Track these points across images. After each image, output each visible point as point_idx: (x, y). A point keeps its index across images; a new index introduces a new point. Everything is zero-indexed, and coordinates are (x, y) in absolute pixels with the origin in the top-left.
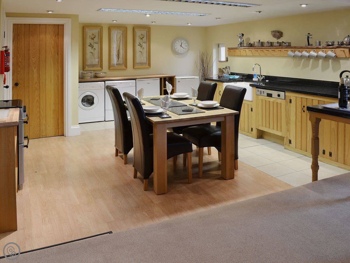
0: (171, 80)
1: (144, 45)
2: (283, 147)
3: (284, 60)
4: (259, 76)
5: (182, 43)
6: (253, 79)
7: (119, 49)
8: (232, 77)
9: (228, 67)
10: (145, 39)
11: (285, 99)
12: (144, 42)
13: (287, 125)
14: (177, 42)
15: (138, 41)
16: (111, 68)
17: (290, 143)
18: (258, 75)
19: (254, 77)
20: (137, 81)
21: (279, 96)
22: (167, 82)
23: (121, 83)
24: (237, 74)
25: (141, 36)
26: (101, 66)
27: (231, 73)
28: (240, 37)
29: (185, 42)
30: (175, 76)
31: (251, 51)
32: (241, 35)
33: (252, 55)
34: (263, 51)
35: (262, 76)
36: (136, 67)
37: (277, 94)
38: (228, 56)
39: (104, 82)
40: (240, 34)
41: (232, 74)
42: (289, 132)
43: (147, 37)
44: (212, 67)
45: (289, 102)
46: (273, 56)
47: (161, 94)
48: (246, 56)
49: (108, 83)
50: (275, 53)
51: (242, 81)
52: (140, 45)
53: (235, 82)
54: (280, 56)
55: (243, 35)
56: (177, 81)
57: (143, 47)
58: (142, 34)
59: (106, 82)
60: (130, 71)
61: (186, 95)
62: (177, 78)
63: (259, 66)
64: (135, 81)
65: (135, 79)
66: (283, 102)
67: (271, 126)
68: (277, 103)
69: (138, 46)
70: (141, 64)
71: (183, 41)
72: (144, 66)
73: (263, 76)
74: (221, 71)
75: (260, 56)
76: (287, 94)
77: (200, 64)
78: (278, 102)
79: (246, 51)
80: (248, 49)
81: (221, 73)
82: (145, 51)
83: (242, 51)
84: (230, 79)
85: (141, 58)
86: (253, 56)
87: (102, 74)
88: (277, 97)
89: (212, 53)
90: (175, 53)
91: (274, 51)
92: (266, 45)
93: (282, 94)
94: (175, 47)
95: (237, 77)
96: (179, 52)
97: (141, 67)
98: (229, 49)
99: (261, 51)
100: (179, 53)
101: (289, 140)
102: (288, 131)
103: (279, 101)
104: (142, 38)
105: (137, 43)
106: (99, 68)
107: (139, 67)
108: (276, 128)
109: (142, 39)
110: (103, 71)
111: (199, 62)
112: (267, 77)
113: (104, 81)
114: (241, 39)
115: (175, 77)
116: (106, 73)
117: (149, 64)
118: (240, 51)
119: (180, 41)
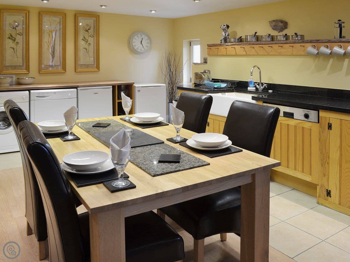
0: (128, 89)
1: (91, 40)
2: (314, 200)
3: (298, 61)
4: (258, 85)
5: (142, 39)
6: (249, 88)
7: (54, 44)
8: (217, 85)
9: (207, 71)
10: (91, 31)
11: (319, 122)
12: (90, 36)
13: (322, 166)
14: (136, 37)
15: (82, 34)
16: (43, 71)
17: (327, 196)
18: (257, 83)
19: (250, 85)
20: (79, 91)
21: (307, 116)
22: (122, 92)
23: (55, 93)
24: (223, 81)
25: (86, 27)
26: (28, 68)
27: (213, 79)
28: (224, 30)
29: (146, 38)
30: (134, 83)
31: (244, 48)
32: (226, 26)
33: (244, 53)
34: (262, 47)
35: (262, 84)
36: (79, 70)
37: (303, 114)
38: (206, 56)
39: (28, 92)
40: (224, 26)
41: (215, 81)
42: (327, 177)
43: (95, 29)
44: (182, 71)
45: (327, 128)
46: (280, 55)
47: (114, 115)
48: (236, 55)
49: (34, 92)
50: (283, 50)
51: (232, 91)
52: (84, 39)
53: (223, 93)
54: (292, 55)
55: (228, 27)
56: (137, 89)
57: (89, 42)
58: (87, 24)
59: (32, 91)
60: (70, 76)
61: (158, 117)
62: (136, 86)
63: (259, 69)
64: (76, 90)
65: (76, 87)
66: (315, 128)
67: (292, 164)
68: (303, 128)
69: (82, 41)
70: (87, 66)
71: (143, 36)
72: (90, 69)
73: (265, 84)
74: (198, 76)
75: (257, 55)
76: (322, 114)
77: (166, 67)
78: (305, 126)
79: (235, 48)
80: (238, 45)
81: (198, 80)
82: (91, 49)
83: (230, 49)
84: (215, 88)
85: (86, 58)
86: (246, 55)
87: (27, 80)
88: (303, 118)
89: (182, 53)
90: (133, 51)
91: (282, 47)
92: (264, 40)
93: (313, 114)
94: (134, 44)
95: (223, 85)
96: (139, 50)
97: (87, 70)
98: (209, 46)
99: (260, 47)
100: (138, 52)
101: (327, 190)
102: (324, 175)
103: (307, 125)
104: (87, 29)
105: (81, 37)
106: (25, 71)
107: (83, 70)
108: (300, 169)
109: (88, 31)
110: (31, 75)
111: (165, 65)
112: (271, 86)
113: (29, 90)
114: (225, 33)
115: (134, 85)
116: (34, 78)
117: (98, 67)
118: (226, 48)
119: (139, 36)
